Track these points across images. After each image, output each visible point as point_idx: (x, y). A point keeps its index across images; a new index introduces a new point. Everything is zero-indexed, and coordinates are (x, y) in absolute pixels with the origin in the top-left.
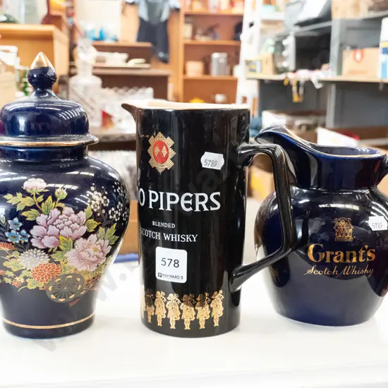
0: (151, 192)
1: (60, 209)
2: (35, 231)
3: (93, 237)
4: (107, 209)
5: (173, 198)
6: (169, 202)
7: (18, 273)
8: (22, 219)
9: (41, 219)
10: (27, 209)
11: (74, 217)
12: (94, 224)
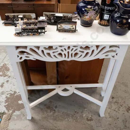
0: (105, 7)
1: (92, 11)
2: (89, 13)
3: (96, 14)
4: (98, 10)
5: (109, 8)
6: (108, 8)
7: (85, 19)
8: (87, 12)
9: (89, 12)
10: (88, 10)
11: (94, 12)
12: (96, 13)
